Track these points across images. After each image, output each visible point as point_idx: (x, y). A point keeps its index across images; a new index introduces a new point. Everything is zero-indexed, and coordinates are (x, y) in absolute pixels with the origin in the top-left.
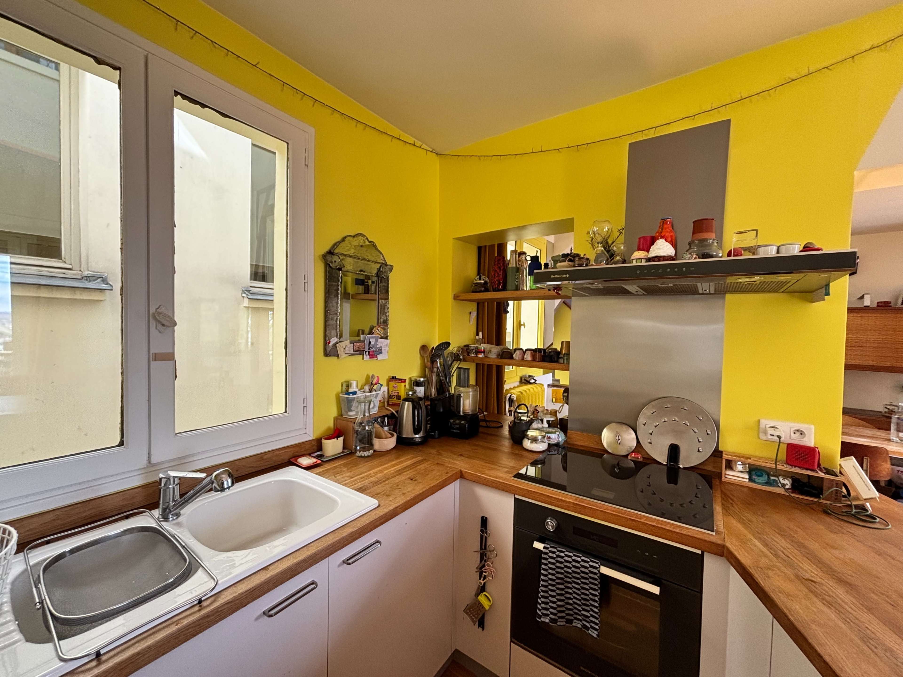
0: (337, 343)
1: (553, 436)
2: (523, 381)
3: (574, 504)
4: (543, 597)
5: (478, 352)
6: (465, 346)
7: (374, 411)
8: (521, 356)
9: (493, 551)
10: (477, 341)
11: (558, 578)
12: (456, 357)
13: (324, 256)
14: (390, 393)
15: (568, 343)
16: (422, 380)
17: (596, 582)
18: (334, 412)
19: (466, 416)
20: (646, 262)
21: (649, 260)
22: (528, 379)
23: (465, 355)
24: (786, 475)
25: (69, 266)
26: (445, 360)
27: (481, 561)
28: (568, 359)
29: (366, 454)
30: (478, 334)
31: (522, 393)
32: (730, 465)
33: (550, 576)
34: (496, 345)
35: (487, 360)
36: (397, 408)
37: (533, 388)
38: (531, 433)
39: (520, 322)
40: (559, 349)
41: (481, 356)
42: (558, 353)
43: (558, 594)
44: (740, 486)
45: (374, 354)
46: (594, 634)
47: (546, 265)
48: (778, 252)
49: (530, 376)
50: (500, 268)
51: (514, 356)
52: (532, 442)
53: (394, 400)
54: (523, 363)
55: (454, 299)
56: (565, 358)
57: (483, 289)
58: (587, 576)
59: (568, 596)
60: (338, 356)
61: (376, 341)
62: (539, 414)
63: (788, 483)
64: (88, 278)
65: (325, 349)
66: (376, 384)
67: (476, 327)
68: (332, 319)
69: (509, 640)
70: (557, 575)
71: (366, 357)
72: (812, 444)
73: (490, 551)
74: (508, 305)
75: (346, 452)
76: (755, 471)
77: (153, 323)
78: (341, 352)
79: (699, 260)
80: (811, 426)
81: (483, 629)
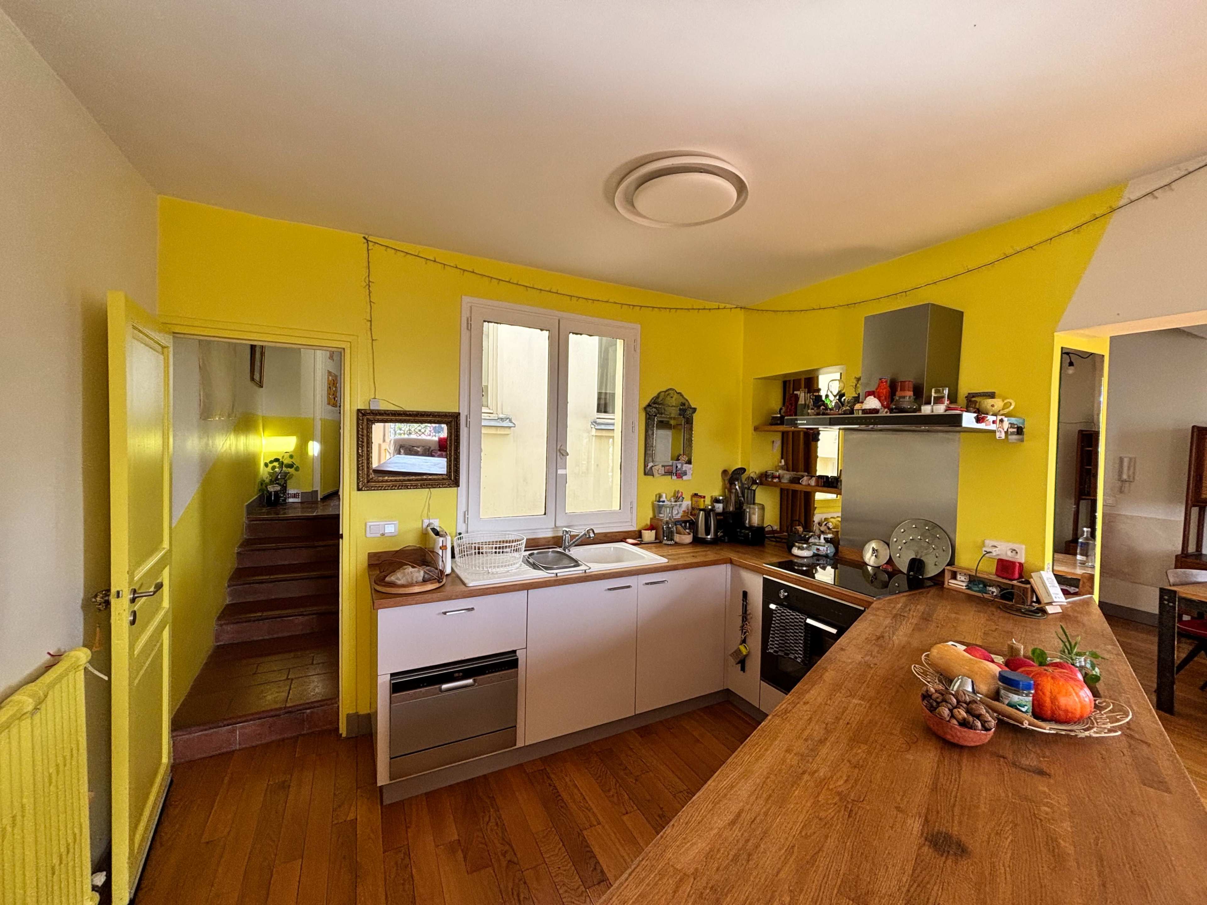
0: (653, 467)
1: (821, 548)
3: (795, 579)
4: (772, 637)
5: (774, 477)
7: (679, 517)
8: (807, 482)
9: (750, 613)
10: (778, 468)
11: (781, 626)
13: (645, 408)
14: (692, 505)
16: (722, 498)
17: (804, 629)
18: (651, 515)
19: (751, 527)
21: (864, 411)
25: (491, 412)
26: (743, 484)
27: (743, 623)
29: (669, 542)
30: (780, 462)
32: (955, 576)
33: (776, 625)
36: (695, 517)
43: (781, 636)
44: (956, 590)
45: (680, 475)
46: (800, 660)
50: (792, 403)
51: (801, 481)
52: (799, 550)
53: (694, 511)
55: (755, 430)
57: (779, 422)
58: (798, 625)
59: (786, 637)
60: (653, 475)
61: (682, 466)
63: (995, 591)
64: (502, 419)
65: (645, 471)
66: (681, 497)
67: (779, 456)
68: (650, 450)
69: (759, 679)
70: (781, 624)
71: (674, 477)
72: (1023, 561)
73: (748, 615)
75: (657, 541)
76: (974, 580)
77: (558, 454)
78: (655, 472)
79: (888, 414)
80: (1024, 547)
81: (744, 672)
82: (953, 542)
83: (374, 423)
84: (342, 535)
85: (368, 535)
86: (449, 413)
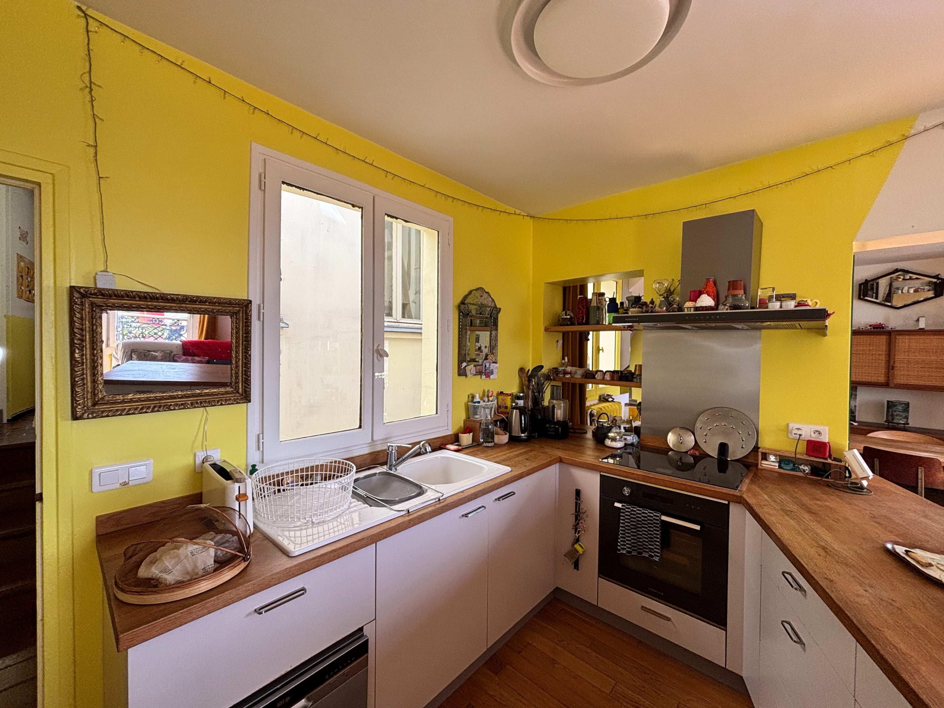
0: (466, 366)
1: (628, 438)
2: (602, 399)
3: (642, 475)
4: (622, 537)
5: (565, 373)
6: (553, 368)
7: (491, 416)
8: (602, 376)
9: (585, 512)
10: (563, 364)
11: (632, 525)
12: (547, 378)
13: (458, 306)
14: (499, 404)
15: (640, 366)
16: (521, 395)
17: (658, 526)
18: (463, 416)
19: (558, 422)
20: (694, 311)
21: (697, 309)
22: (607, 398)
23: (555, 376)
24: (806, 463)
26: (539, 380)
27: (576, 521)
28: (640, 379)
29: (489, 445)
30: (563, 359)
31: (601, 409)
32: (765, 457)
33: (626, 524)
34: (579, 367)
35: (573, 379)
36: (507, 415)
37: (611, 406)
38: (611, 435)
39: (598, 347)
40: (633, 371)
41: (568, 376)
42: (632, 374)
43: (632, 535)
44: (771, 471)
45: (488, 374)
46: (657, 559)
47: (622, 304)
48: (781, 307)
49: (608, 395)
50: (583, 306)
51: (596, 376)
52: (612, 441)
53: (503, 410)
54: (603, 381)
55: (545, 330)
56: (638, 378)
57: (569, 323)
58: (652, 522)
59: (639, 536)
60: (466, 376)
61: (490, 365)
62: (617, 422)
63: (807, 469)
65: (459, 371)
66: (491, 396)
67: (561, 352)
68: (463, 350)
69: (596, 576)
70: (632, 523)
71: (483, 377)
72: (826, 440)
73: (583, 513)
74: (589, 334)
75: (475, 444)
76: (783, 460)
77: (375, 355)
78: (468, 372)
79: (729, 311)
80: (827, 428)
81: (578, 569)
82: (757, 426)
83: (106, 310)
84: (41, 494)
85: (96, 488)
86: (236, 300)
